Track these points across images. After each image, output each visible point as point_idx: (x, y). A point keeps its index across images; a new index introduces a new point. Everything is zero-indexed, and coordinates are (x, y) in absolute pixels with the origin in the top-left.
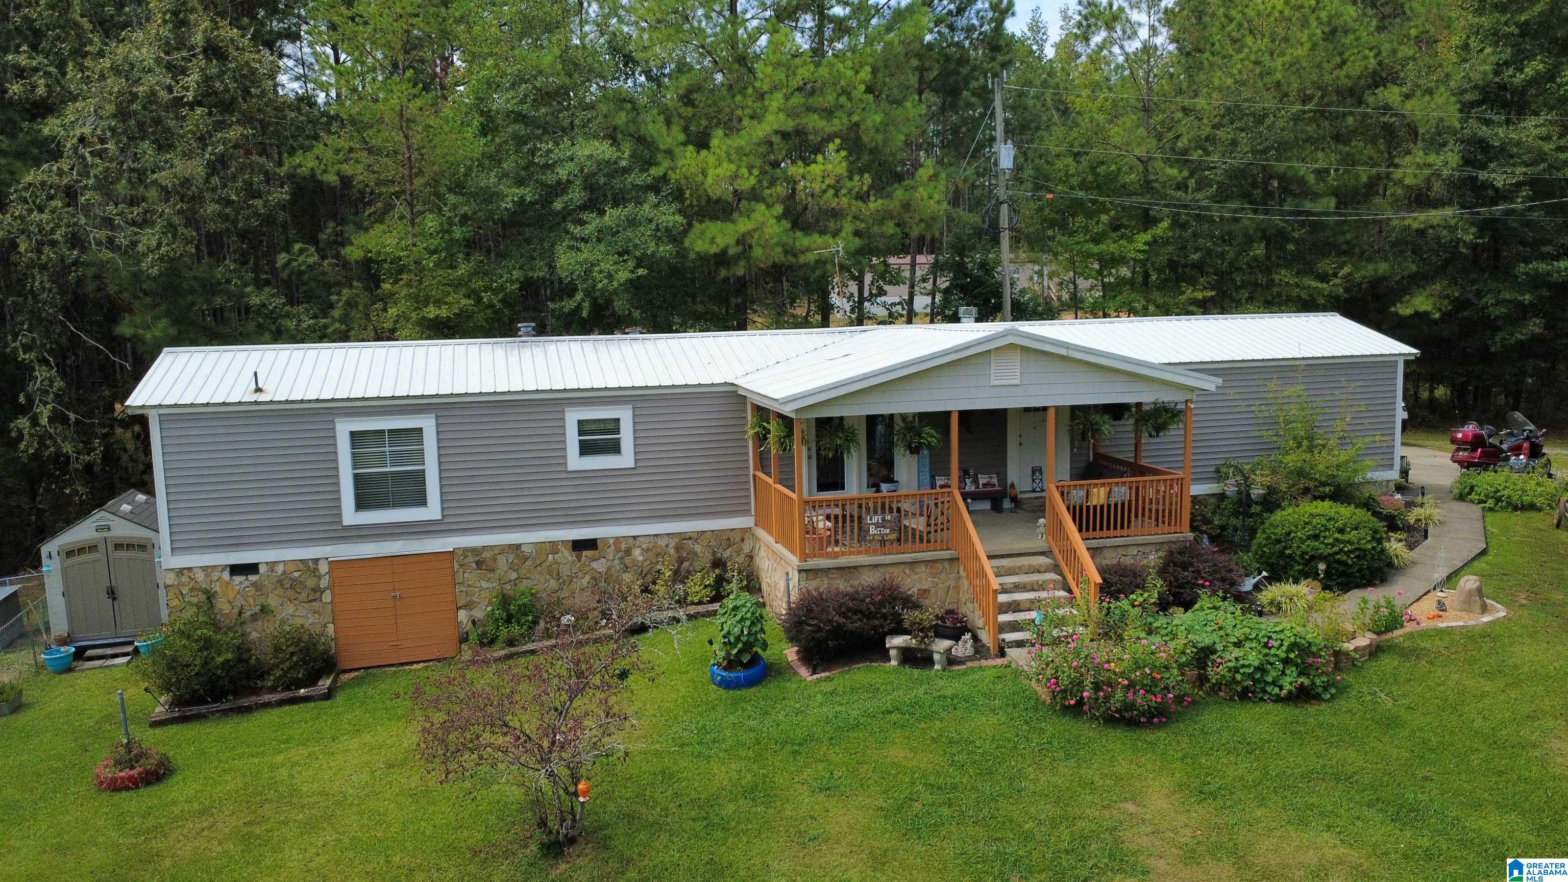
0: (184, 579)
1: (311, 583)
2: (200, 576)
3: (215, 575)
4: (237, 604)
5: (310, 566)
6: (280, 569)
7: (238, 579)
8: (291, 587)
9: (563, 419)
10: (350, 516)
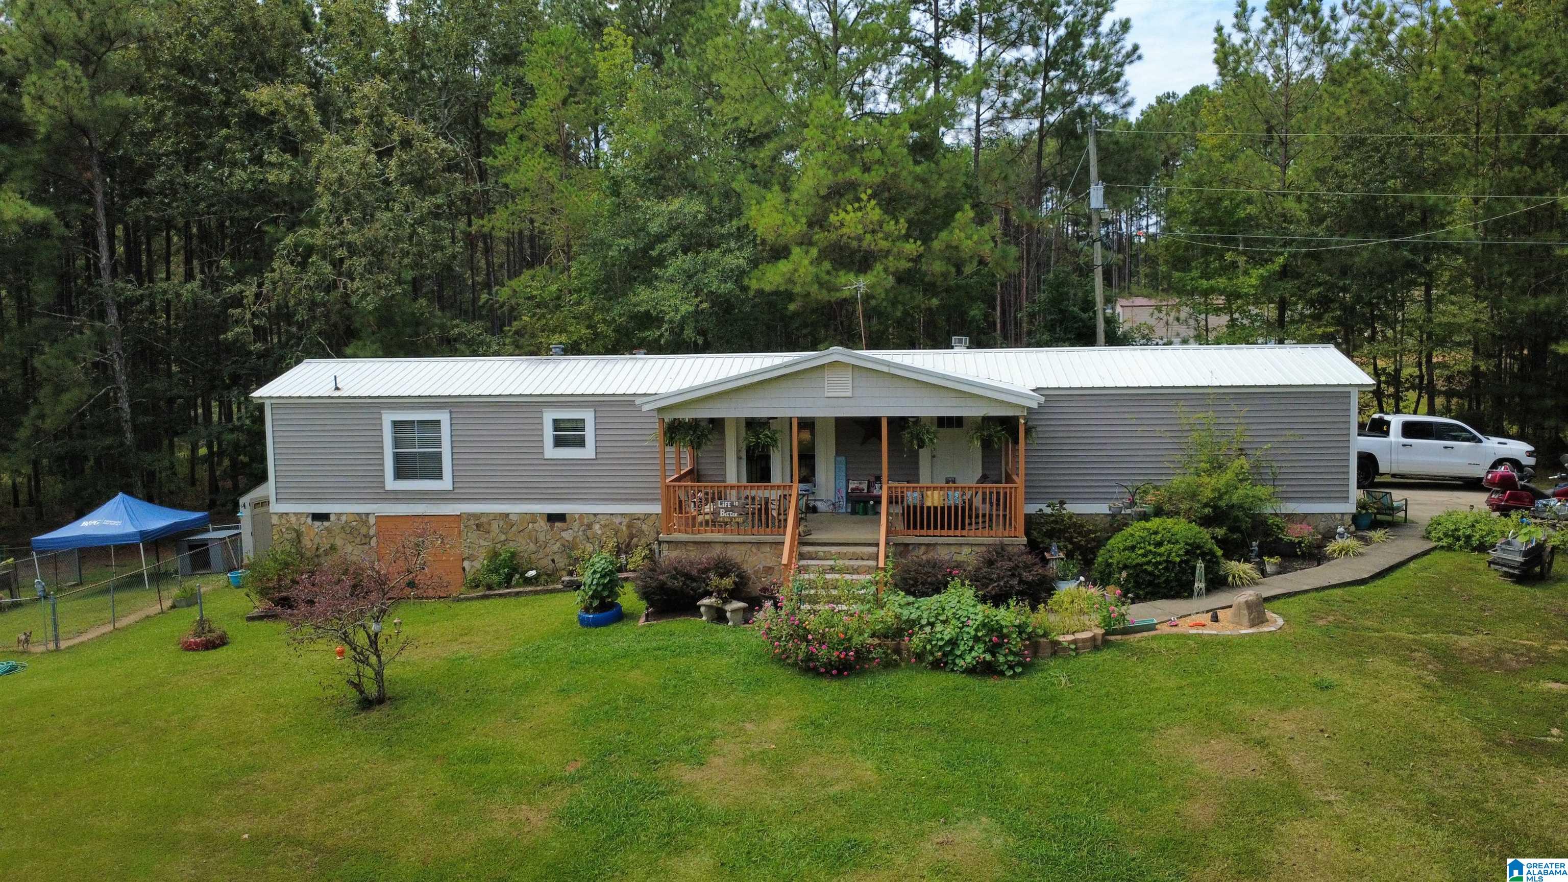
0: (284, 521)
1: (364, 531)
2: (293, 519)
3: (303, 520)
4: (316, 541)
5: (363, 518)
6: (344, 518)
7: (317, 523)
8: (351, 533)
9: (542, 418)
10: (391, 483)
